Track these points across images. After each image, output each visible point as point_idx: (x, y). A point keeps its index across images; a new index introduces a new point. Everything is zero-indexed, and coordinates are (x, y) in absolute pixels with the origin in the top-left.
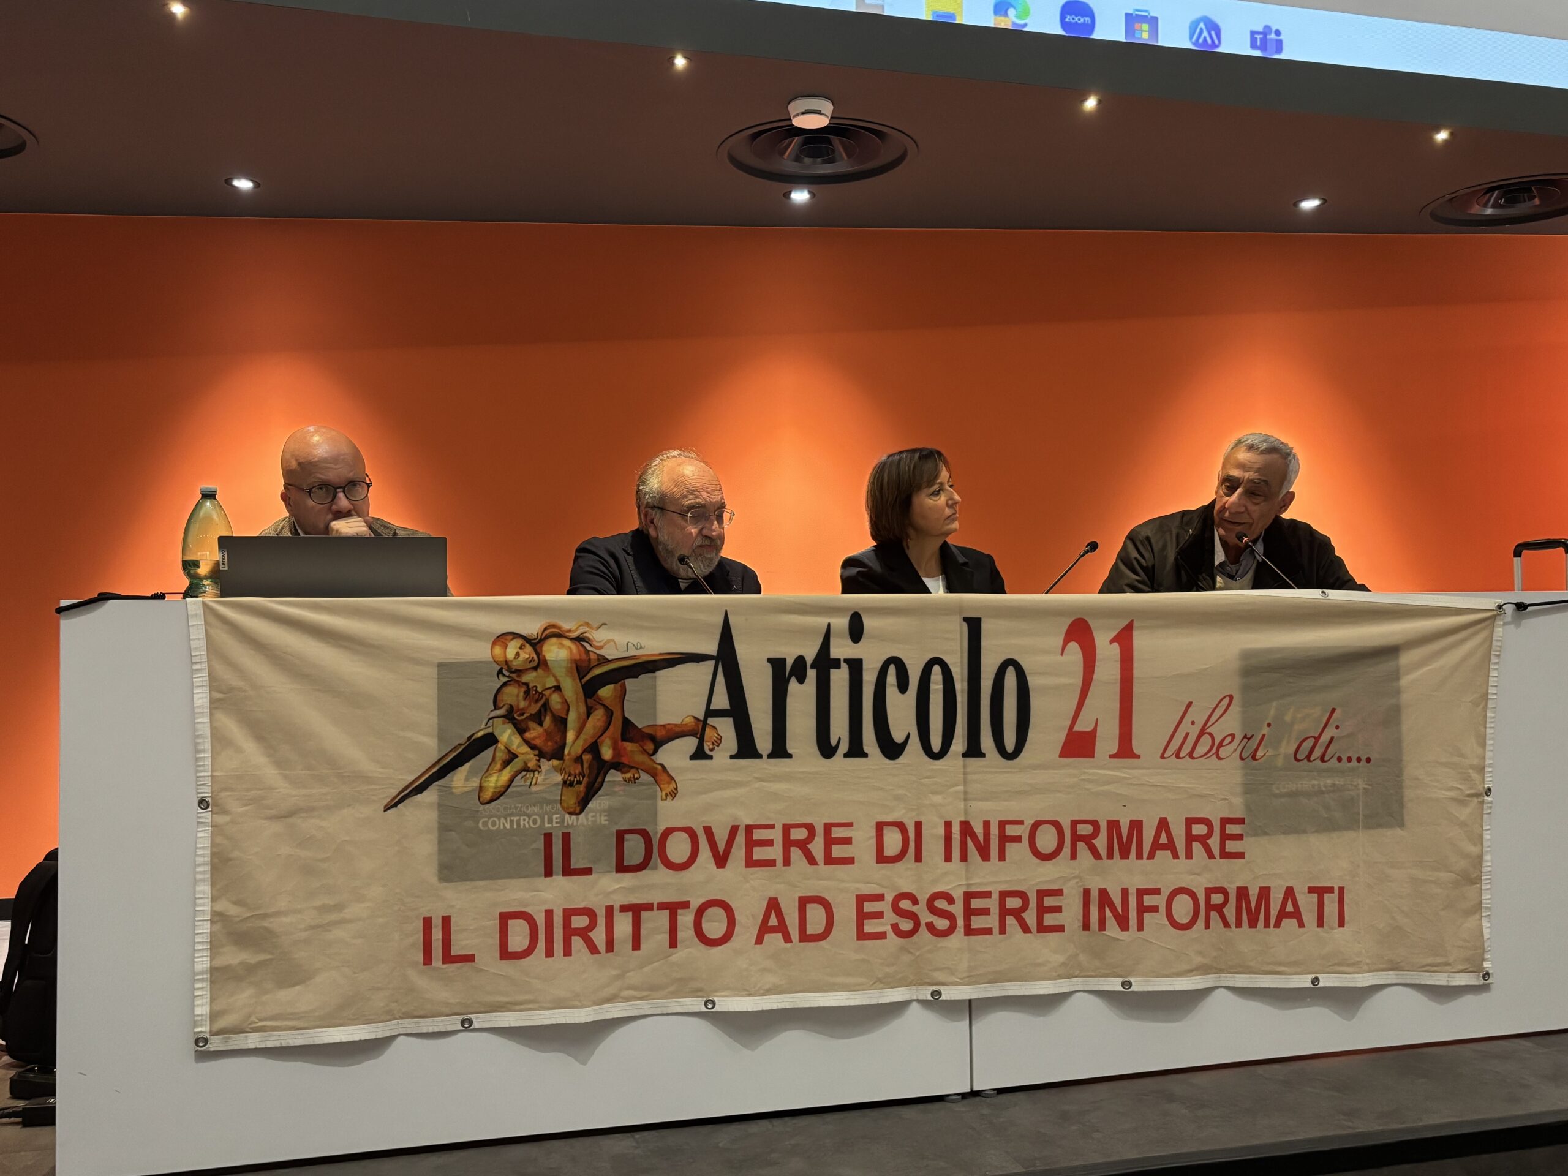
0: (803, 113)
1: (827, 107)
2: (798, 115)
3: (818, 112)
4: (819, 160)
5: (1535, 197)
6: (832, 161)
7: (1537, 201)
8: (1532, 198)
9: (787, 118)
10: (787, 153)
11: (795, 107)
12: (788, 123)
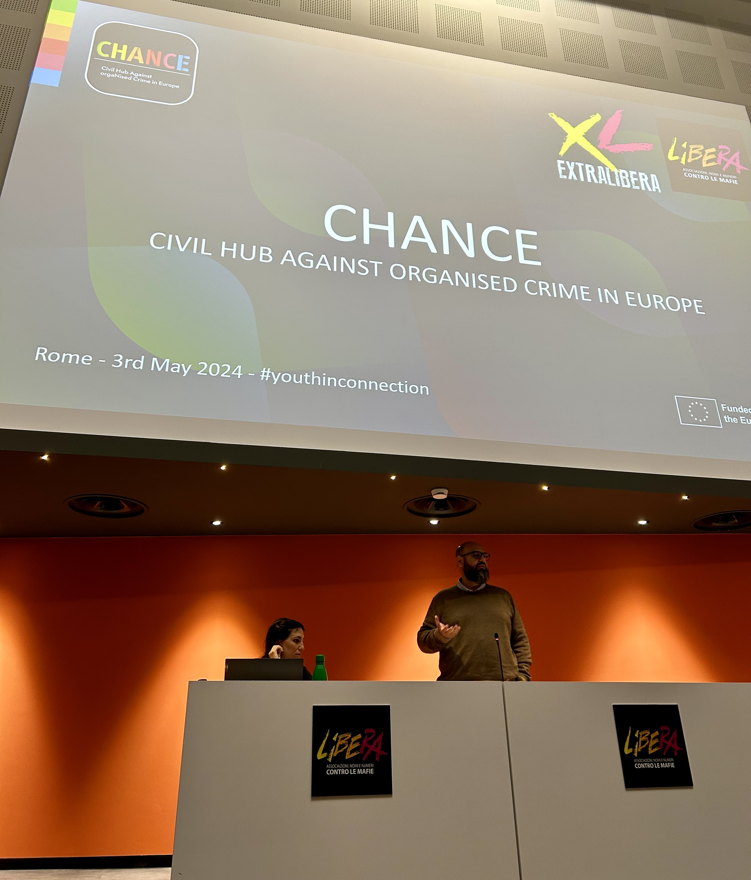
0: (437, 494)
1: (446, 491)
2: (435, 494)
3: (443, 493)
4: (443, 509)
5: (735, 519)
6: (447, 509)
7: (736, 521)
8: (734, 519)
9: (430, 495)
10: (430, 507)
11: (433, 492)
12: (431, 497)
